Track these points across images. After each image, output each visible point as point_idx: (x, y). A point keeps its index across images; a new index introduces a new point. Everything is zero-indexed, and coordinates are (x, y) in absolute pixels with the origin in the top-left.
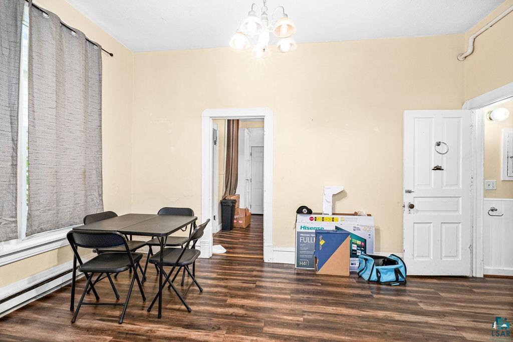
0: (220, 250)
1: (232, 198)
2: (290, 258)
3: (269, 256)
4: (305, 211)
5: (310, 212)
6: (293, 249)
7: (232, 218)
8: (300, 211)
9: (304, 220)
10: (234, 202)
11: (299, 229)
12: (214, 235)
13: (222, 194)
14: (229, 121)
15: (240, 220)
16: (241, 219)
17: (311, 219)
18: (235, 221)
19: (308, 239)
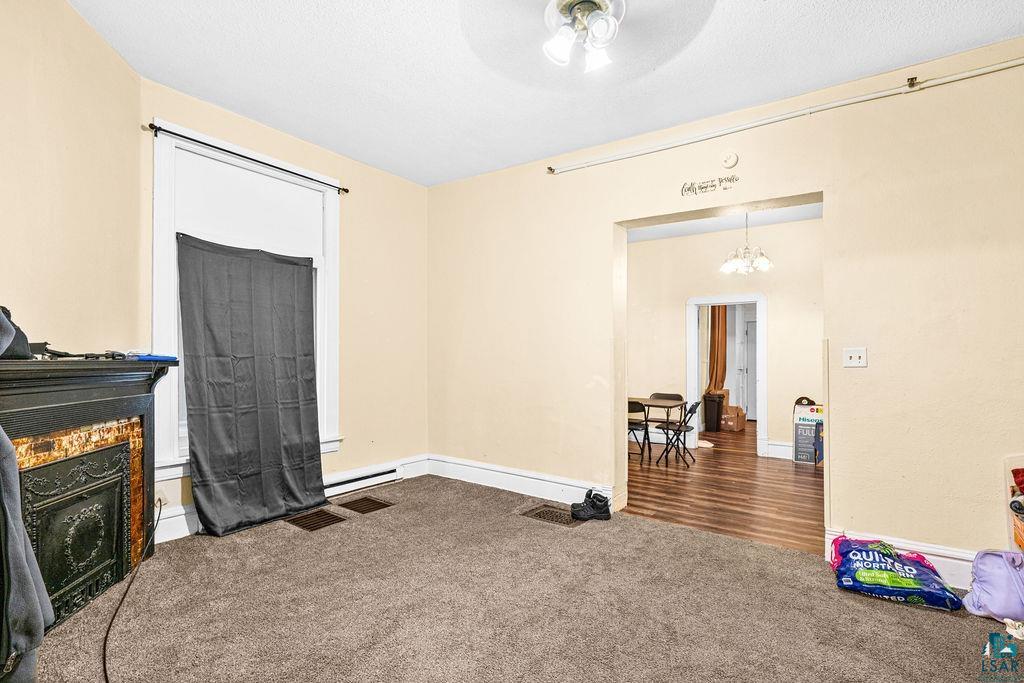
0: (708, 445)
1: (719, 392)
2: (788, 453)
3: (763, 449)
4: (805, 402)
5: (811, 403)
6: (792, 443)
7: (719, 419)
8: (799, 402)
9: (804, 412)
10: (722, 397)
11: (798, 422)
12: (700, 434)
13: (705, 387)
14: (713, 308)
15: (729, 421)
16: (731, 419)
17: (812, 410)
18: (723, 422)
19: (808, 433)
